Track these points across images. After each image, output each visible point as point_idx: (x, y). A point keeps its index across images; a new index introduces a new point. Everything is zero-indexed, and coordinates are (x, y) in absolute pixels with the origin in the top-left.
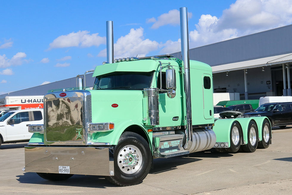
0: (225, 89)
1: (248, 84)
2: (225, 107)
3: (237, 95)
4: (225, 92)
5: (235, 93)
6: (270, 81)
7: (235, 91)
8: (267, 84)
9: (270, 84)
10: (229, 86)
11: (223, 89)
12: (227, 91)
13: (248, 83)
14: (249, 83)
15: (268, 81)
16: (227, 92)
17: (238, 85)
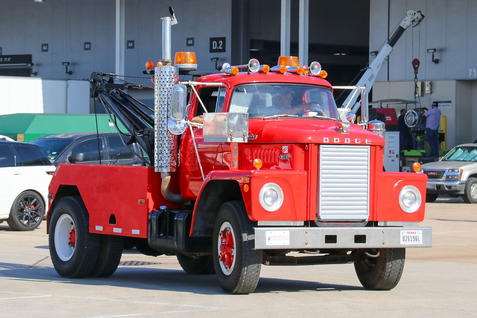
0: (28, 58)
1: (130, 45)
2: (21, 139)
3: (81, 89)
4: (26, 73)
5: (72, 83)
6: (224, 39)
7: (69, 72)
8: (212, 51)
9: (223, 50)
10: (45, 48)
11: (16, 59)
12: (34, 70)
13: (129, 42)
14: (133, 42)
15: (217, 39)
16: (36, 75)
17: (88, 46)
